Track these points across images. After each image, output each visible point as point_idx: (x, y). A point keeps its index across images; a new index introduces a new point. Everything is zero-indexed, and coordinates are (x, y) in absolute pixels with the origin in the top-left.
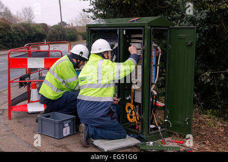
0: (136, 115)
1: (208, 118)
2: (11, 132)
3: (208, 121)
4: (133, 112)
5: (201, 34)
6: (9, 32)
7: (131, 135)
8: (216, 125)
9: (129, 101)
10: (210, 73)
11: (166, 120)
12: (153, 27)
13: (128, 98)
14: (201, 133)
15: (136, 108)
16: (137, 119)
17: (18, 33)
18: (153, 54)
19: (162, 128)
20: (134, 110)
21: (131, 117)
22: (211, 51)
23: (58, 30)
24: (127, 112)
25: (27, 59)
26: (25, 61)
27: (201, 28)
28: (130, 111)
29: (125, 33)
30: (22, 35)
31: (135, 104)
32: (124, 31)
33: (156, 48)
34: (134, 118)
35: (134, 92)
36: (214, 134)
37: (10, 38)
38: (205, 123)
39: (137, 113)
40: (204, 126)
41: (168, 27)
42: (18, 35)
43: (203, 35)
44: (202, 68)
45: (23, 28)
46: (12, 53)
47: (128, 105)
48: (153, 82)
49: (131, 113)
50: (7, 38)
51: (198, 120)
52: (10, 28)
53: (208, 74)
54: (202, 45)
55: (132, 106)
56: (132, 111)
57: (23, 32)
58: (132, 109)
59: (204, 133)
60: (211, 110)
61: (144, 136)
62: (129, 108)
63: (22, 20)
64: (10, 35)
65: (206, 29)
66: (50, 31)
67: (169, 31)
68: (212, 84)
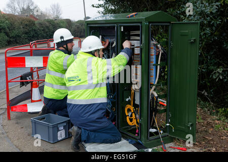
0: (136, 118)
1: (218, 120)
2: (5, 135)
3: (216, 124)
4: (133, 115)
5: (214, 28)
6: (34, 28)
7: (130, 140)
8: (226, 129)
9: (129, 103)
10: (222, 69)
11: (168, 125)
12: (152, 22)
13: (127, 100)
14: (207, 138)
15: (136, 110)
16: (137, 123)
17: (42, 29)
18: (153, 52)
19: (164, 132)
20: (134, 112)
21: (131, 120)
22: (225, 46)
23: (82, 25)
24: (127, 114)
25: (24, 58)
26: (23, 60)
27: (213, 22)
28: (130, 114)
29: (122, 30)
30: (47, 30)
31: (135, 106)
32: (122, 27)
33: (156, 46)
34: (134, 121)
35: (134, 93)
36: (222, 139)
37: (35, 33)
38: (214, 126)
39: (137, 116)
40: (212, 129)
41: (170, 23)
42: (43, 30)
43: (216, 29)
44: (215, 64)
45: (48, 24)
46: (10, 52)
47: (128, 106)
48: (153, 83)
49: (131, 116)
50: (32, 33)
51: (206, 122)
52: (34, 24)
53: (220, 70)
54: (215, 40)
55: (132, 108)
56: (132, 113)
57: (47, 27)
58: (133, 111)
59: (211, 138)
60: (223, 109)
61: (143, 142)
62: (129, 110)
63: (50, 16)
64: (35, 31)
65: (218, 23)
66: (74, 26)
67: (170, 27)
68: (226, 80)
